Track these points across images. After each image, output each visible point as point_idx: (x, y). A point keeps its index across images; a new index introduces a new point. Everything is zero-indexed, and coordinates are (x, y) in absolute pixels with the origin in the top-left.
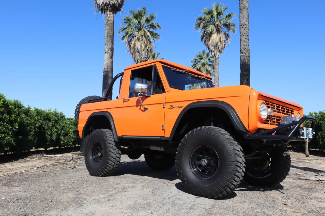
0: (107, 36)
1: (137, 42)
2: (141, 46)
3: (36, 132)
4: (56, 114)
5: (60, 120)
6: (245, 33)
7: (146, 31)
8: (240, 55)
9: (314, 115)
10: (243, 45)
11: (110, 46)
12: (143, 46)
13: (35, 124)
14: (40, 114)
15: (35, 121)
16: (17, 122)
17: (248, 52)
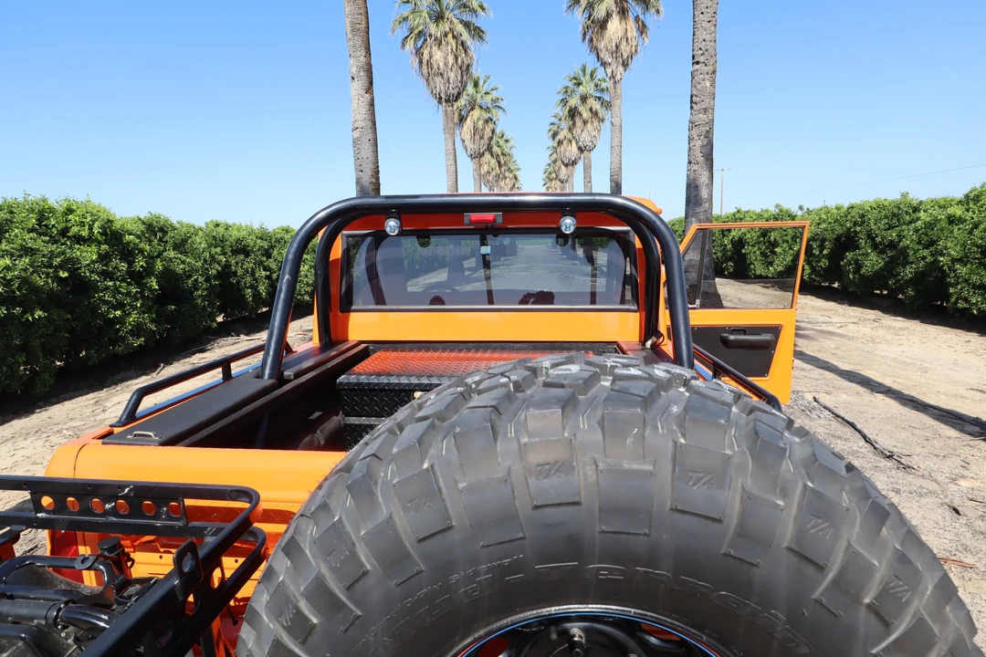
0: (352, 31)
1: (435, 48)
2: (445, 58)
3: (211, 289)
4: (264, 236)
5: (275, 246)
6: (709, 5)
7: (455, 20)
8: (691, 68)
9: (835, 211)
10: (701, 39)
11: (363, 59)
12: (451, 59)
13: (207, 269)
14: (221, 241)
15: (205, 261)
16: (152, 274)
17: (712, 61)
